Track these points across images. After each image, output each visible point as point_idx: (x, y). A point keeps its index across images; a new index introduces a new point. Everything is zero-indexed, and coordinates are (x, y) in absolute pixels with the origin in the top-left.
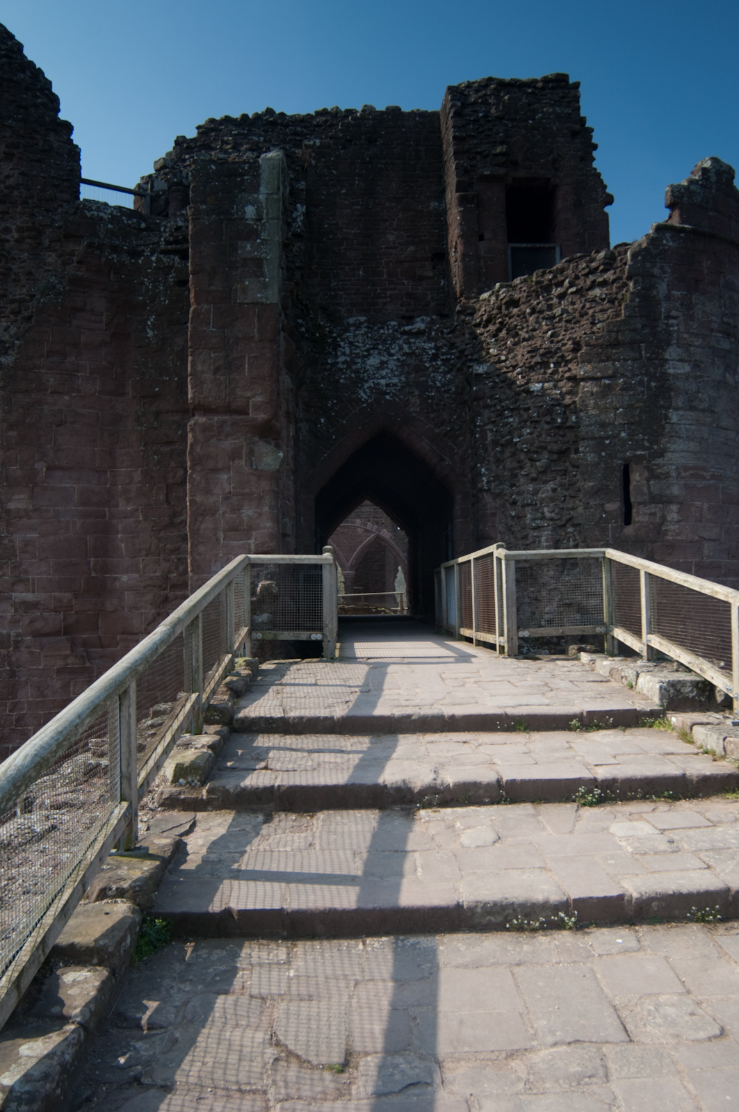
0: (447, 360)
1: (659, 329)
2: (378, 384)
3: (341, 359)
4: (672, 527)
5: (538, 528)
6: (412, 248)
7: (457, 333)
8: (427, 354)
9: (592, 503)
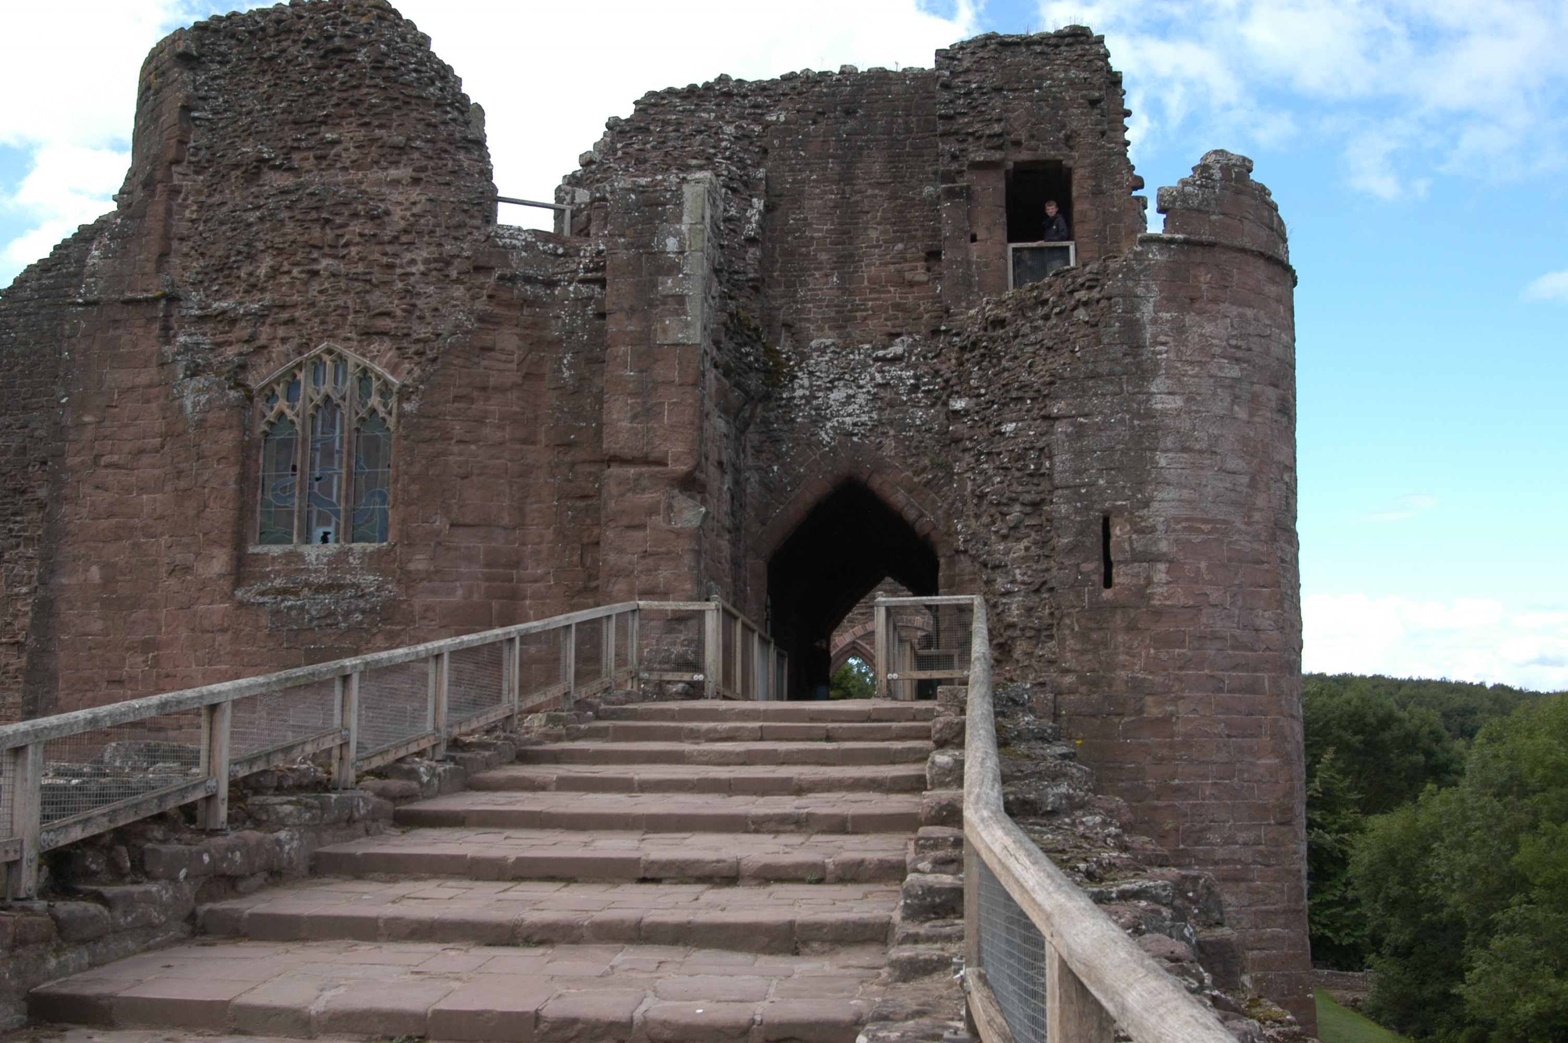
0: (929, 391)
1: (1144, 358)
2: (844, 423)
3: (799, 393)
4: (1159, 590)
5: (1008, 593)
6: (900, 246)
7: (943, 358)
8: (904, 384)
9: (1067, 562)
